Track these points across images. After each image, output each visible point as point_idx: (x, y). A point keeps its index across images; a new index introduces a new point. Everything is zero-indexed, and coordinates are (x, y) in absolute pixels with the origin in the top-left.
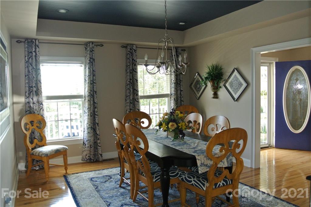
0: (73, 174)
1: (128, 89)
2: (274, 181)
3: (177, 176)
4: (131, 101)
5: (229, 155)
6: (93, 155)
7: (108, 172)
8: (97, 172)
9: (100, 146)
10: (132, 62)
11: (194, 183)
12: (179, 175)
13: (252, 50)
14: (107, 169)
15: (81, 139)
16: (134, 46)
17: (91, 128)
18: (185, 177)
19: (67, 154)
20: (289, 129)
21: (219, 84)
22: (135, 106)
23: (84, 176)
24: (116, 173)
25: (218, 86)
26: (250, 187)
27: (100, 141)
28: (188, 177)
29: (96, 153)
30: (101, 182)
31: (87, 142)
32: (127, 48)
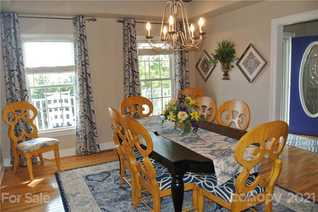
0: (65, 171)
1: (127, 70)
3: (190, 181)
4: (130, 84)
6: (90, 147)
7: (107, 166)
8: (94, 167)
9: (97, 136)
10: (130, 39)
11: (216, 193)
12: (192, 180)
14: (105, 163)
16: (132, 20)
17: (85, 116)
18: (204, 183)
20: (305, 113)
21: (231, 63)
22: (135, 89)
23: (78, 173)
24: (115, 168)
25: (229, 65)
27: (97, 130)
28: (207, 182)
29: (93, 144)
30: (98, 181)
31: (80, 133)
32: (124, 23)
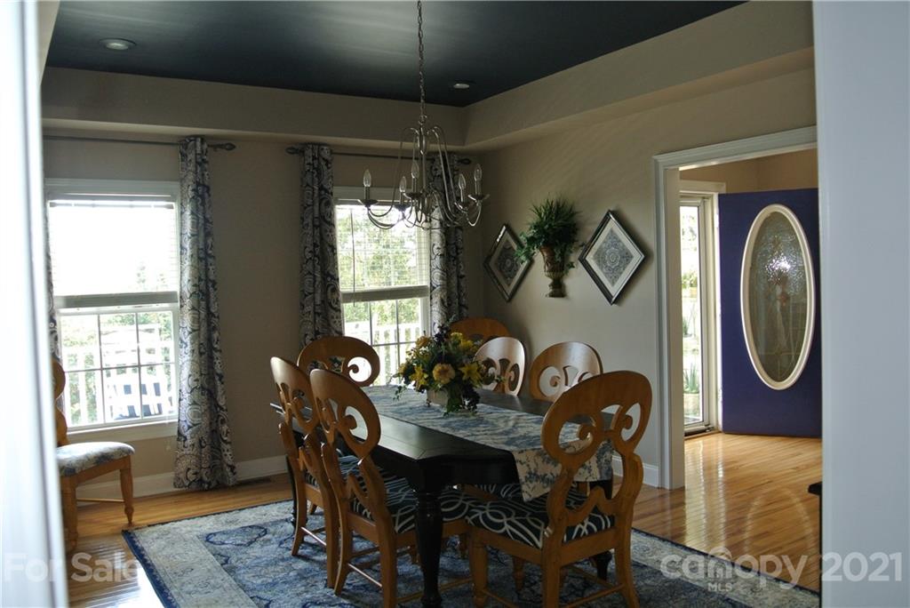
0: (149, 526)
1: (310, 273)
2: (723, 520)
3: (460, 512)
4: (317, 307)
5: (603, 448)
6: (209, 470)
7: (256, 514)
8: (224, 517)
9: (229, 440)
10: (320, 195)
11: (510, 531)
12: (465, 511)
13: (656, 160)
14: (252, 507)
15: (170, 423)
16: (325, 148)
17: (202, 388)
18: (484, 516)
19: (132, 468)
20: (759, 379)
21: (568, 256)
22: (328, 321)
23: (184, 529)
24: (279, 518)
25: (563, 261)
26: (660, 539)
27: (229, 426)
28: (492, 514)
29: (218, 462)
30: (238, 545)
31: (188, 432)
32: (304, 155)
